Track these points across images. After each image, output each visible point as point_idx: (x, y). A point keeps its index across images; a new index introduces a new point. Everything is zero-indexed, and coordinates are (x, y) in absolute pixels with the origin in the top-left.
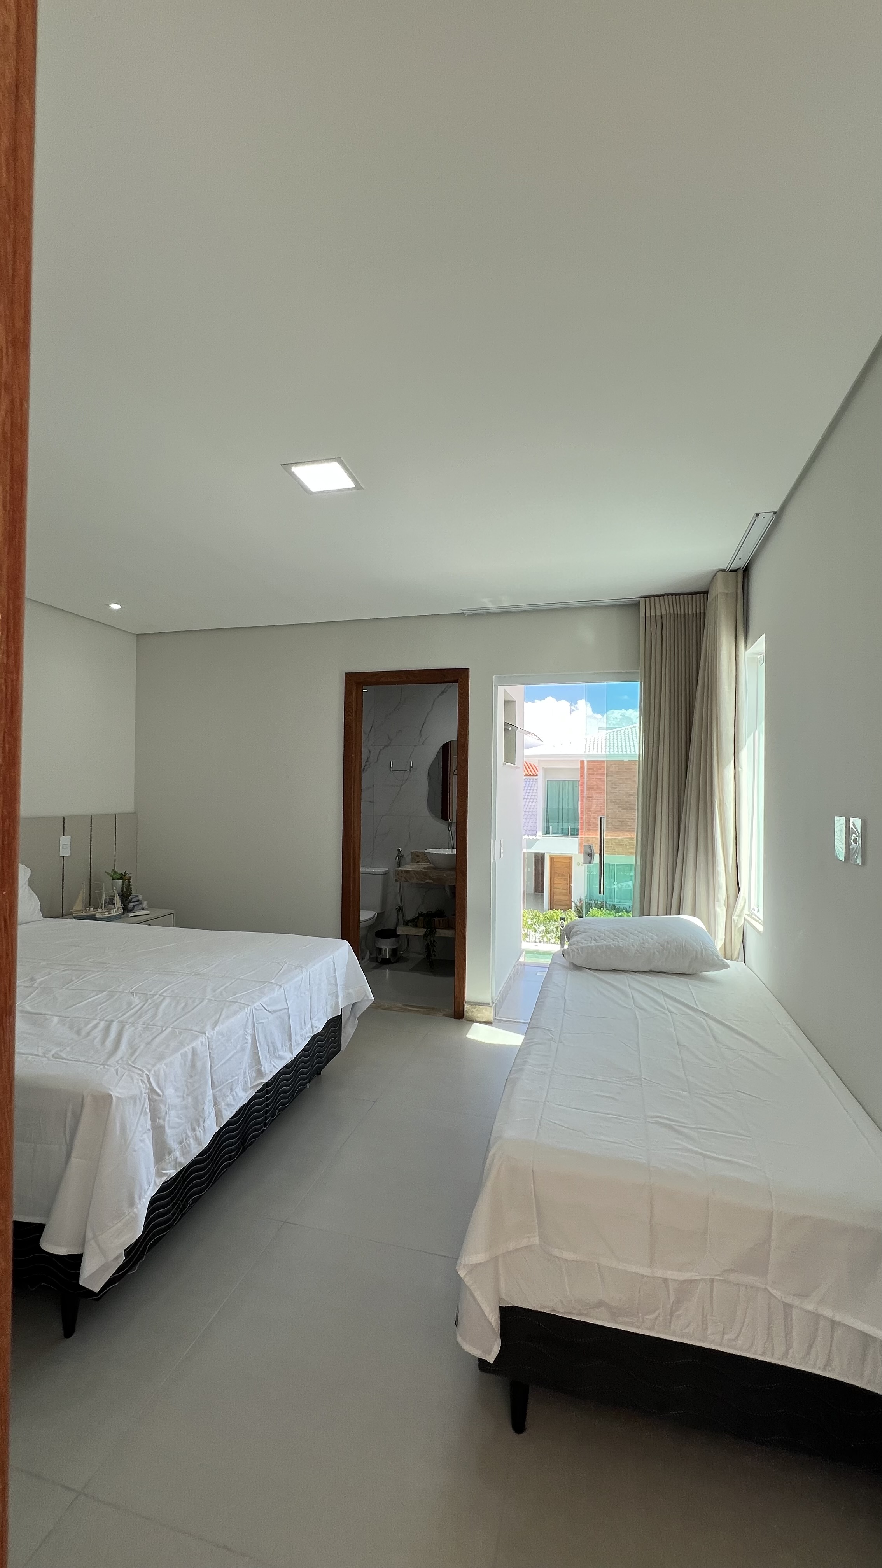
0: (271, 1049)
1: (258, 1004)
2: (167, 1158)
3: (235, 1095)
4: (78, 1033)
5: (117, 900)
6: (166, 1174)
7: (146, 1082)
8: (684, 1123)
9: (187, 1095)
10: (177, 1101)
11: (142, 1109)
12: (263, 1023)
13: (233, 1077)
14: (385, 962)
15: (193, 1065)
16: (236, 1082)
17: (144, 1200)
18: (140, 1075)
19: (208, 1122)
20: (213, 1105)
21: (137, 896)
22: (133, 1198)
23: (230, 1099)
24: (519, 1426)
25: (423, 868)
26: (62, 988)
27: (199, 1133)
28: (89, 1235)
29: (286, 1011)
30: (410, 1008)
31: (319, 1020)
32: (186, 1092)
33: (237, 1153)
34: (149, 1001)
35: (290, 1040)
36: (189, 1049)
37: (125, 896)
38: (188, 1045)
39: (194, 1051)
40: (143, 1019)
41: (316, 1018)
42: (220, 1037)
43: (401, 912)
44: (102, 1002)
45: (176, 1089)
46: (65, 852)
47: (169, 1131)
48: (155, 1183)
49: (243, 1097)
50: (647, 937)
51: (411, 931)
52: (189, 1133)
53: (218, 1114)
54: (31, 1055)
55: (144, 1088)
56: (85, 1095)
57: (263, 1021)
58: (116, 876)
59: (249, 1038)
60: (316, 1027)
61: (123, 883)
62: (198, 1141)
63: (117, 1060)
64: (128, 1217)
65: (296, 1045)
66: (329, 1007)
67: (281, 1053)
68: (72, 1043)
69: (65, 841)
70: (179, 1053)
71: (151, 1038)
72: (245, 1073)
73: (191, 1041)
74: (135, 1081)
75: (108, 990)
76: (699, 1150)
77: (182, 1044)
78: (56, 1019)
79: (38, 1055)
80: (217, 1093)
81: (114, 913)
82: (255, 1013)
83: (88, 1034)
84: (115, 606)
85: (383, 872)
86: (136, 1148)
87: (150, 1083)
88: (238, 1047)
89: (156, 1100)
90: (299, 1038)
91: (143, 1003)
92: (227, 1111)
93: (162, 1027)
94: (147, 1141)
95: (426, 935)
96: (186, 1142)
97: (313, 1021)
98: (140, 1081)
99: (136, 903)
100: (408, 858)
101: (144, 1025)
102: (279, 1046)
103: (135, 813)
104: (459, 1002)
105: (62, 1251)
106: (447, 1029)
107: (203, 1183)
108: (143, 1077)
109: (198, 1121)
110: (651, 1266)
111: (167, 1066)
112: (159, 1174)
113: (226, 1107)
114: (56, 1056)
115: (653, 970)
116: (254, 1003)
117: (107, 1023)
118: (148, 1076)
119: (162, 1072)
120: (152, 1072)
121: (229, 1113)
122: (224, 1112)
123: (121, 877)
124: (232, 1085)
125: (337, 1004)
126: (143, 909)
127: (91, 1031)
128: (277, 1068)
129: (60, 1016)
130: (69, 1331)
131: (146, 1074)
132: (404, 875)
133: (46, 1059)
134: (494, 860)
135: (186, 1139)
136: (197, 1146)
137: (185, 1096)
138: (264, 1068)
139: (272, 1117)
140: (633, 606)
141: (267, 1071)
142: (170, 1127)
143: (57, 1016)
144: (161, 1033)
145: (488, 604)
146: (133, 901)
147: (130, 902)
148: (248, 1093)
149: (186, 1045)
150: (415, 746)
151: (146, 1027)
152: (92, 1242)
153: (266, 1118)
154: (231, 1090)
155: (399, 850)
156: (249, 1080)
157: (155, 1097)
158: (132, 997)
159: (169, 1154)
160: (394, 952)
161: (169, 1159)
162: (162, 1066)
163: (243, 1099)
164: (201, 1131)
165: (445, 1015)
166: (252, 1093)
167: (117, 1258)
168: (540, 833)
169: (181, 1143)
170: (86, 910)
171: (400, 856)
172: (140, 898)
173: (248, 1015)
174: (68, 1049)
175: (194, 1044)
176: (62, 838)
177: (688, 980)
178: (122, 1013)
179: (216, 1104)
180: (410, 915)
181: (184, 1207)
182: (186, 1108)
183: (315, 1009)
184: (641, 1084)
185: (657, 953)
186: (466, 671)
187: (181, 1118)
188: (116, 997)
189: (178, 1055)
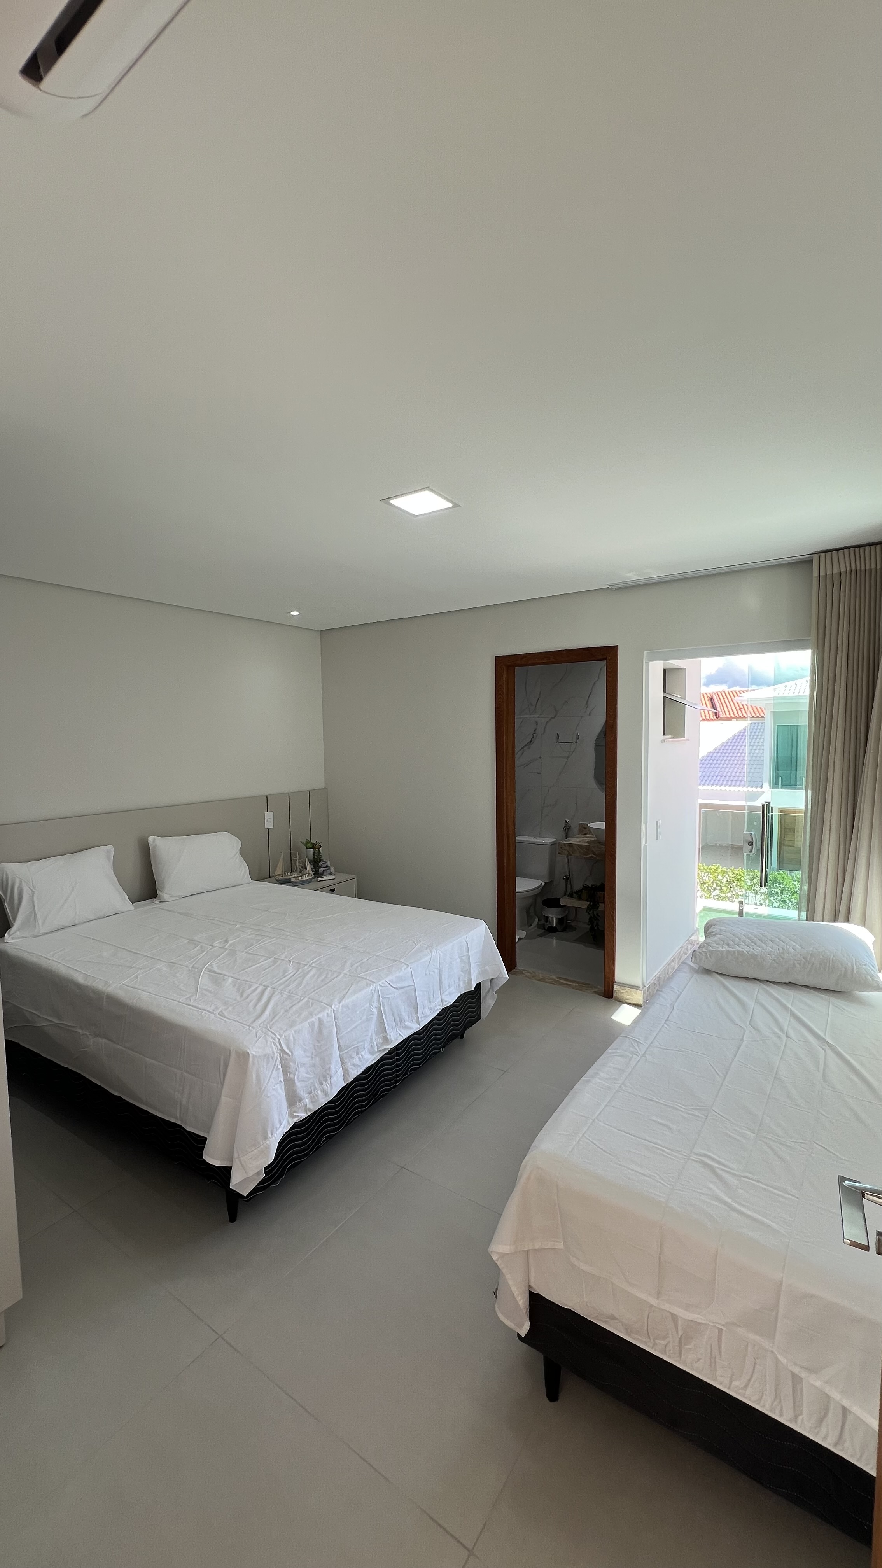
0: (398, 1019)
1: (384, 981)
2: (298, 1103)
3: (361, 1057)
4: (241, 995)
5: (309, 866)
6: (298, 1116)
7: (278, 1045)
8: (729, 1168)
9: (315, 1055)
10: (307, 1060)
11: (275, 1065)
12: (389, 998)
13: (358, 1042)
14: (551, 930)
15: (320, 1032)
16: (362, 1047)
17: (275, 1135)
18: (274, 1039)
19: (334, 1079)
20: (340, 1064)
21: (326, 862)
22: (267, 1133)
23: (356, 1061)
24: (553, 1394)
25: (587, 842)
26: (243, 952)
27: (326, 1086)
28: (235, 1155)
29: (413, 987)
30: (563, 981)
31: (450, 994)
32: (314, 1054)
33: (369, 1103)
34: (300, 970)
35: (417, 1013)
36: (316, 1019)
37: (316, 863)
38: (316, 1015)
39: (320, 1021)
40: (290, 988)
41: (447, 993)
42: (345, 1010)
43: (569, 883)
44: (266, 967)
45: (305, 1051)
46: (269, 825)
47: (298, 1084)
48: (288, 1121)
49: (369, 1059)
50: (788, 947)
51: (574, 903)
52: (317, 1086)
53: (345, 1072)
54: (205, 1010)
55: (275, 1049)
56: (232, 1049)
57: (388, 996)
58: (309, 845)
59: (375, 1011)
60: (446, 1001)
61: (314, 851)
62: (325, 1093)
63: (259, 1023)
64: (262, 1146)
65: (424, 1017)
66: (461, 983)
67: (407, 1023)
68: (234, 1004)
69: (269, 816)
70: (307, 1022)
71: (290, 1005)
72: (371, 1039)
73: (319, 1013)
74: (269, 1043)
75: (274, 957)
76: (730, 1201)
77: (311, 1014)
78: (230, 980)
79: (209, 1011)
80: (344, 1055)
81: (305, 878)
82: (381, 990)
83: (247, 997)
84: (295, 613)
85: (550, 843)
86: (269, 1095)
87: (281, 1046)
88: (364, 1018)
89: (286, 1059)
90: (427, 1011)
91: (295, 972)
92: (353, 1070)
93: (301, 997)
94: (280, 1091)
95: (589, 909)
96: (315, 1093)
97: (443, 996)
98: (273, 1044)
99: (325, 868)
100: (576, 830)
101: (289, 993)
102: (406, 1018)
103: (325, 788)
104: (608, 982)
105: (216, 1163)
106: (594, 1007)
107: (336, 1124)
108: (275, 1040)
109: (325, 1077)
110: (658, 1298)
111: (295, 1033)
112: (292, 1116)
113: (353, 1067)
114: (220, 1013)
115: (792, 982)
116: (379, 980)
117: (264, 987)
118: (279, 1040)
119: (291, 1038)
120: (283, 1037)
121: (355, 1071)
122: (351, 1071)
123: (313, 846)
124: (358, 1049)
125: (470, 980)
126: (331, 874)
127: (251, 994)
128: (402, 1037)
129: (234, 978)
130: (233, 1218)
131: (278, 1039)
132: (567, 848)
133: (213, 1015)
134: (646, 843)
135: (314, 1091)
136: (324, 1096)
137: (313, 1056)
138: (390, 1036)
139: (404, 1075)
140: (804, 563)
141: (393, 1039)
142: (299, 1081)
143: (232, 977)
144: (299, 1002)
145: (634, 577)
146: (323, 866)
147: (321, 867)
148: (375, 1056)
149: (314, 1015)
150: (582, 717)
151: (290, 996)
152: (237, 1160)
153: (397, 1076)
154: (357, 1054)
155: (566, 821)
156: (375, 1045)
157: (285, 1056)
158: (288, 966)
159: (300, 1101)
160: (560, 921)
161: (299, 1105)
162: (291, 1033)
163: (371, 1060)
164: (328, 1085)
165: (596, 993)
166: (378, 1056)
167: (258, 1174)
168: (766, 786)
169: (310, 1093)
170: (285, 874)
171: (568, 828)
172: (329, 863)
173: (373, 992)
174: (230, 1008)
175: (320, 1015)
176: (266, 813)
177: (833, 1000)
178: (278, 980)
179: (342, 1064)
180: (577, 886)
181: (319, 1141)
182: (314, 1065)
183: (445, 983)
184: (707, 1117)
185: (798, 966)
186: (617, 647)
187: (310, 1074)
188: (278, 964)
189: (306, 1025)
